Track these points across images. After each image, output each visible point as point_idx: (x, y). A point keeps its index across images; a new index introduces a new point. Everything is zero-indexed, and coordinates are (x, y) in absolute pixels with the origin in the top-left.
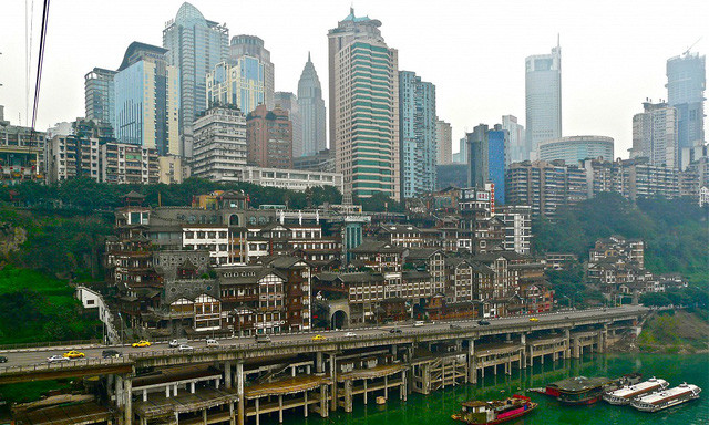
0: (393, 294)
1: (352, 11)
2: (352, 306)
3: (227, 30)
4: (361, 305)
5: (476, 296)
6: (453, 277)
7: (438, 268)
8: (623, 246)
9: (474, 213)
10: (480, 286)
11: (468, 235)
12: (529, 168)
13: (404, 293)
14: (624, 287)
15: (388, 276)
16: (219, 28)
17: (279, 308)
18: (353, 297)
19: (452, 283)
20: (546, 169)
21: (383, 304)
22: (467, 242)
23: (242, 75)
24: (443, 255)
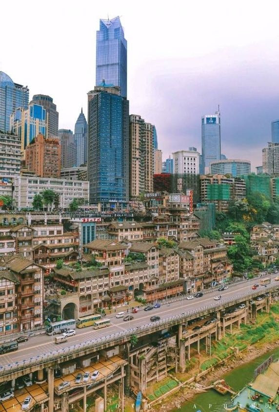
0: (117, 283)
1: (104, 81)
2: (82, 298)
3: (28, 90)
4: (89, 296)
5: (181, 275)
6: (165, 264)
7: (153, 258)
8: (270, 229)
9: (179, 211)
10: (185, 268)
11: (175, 226)
12: (211, 179)
13: (126, 281)
14: (272, 257)
15: (113, 269)
16: (24, 88)
17: (11, 308)
18: (82, 290)
19: (164, 267)
20: (222, 180)
21: (109, 293)
22: (175, 232)
23: (31, 116)
24: (157, 249)
